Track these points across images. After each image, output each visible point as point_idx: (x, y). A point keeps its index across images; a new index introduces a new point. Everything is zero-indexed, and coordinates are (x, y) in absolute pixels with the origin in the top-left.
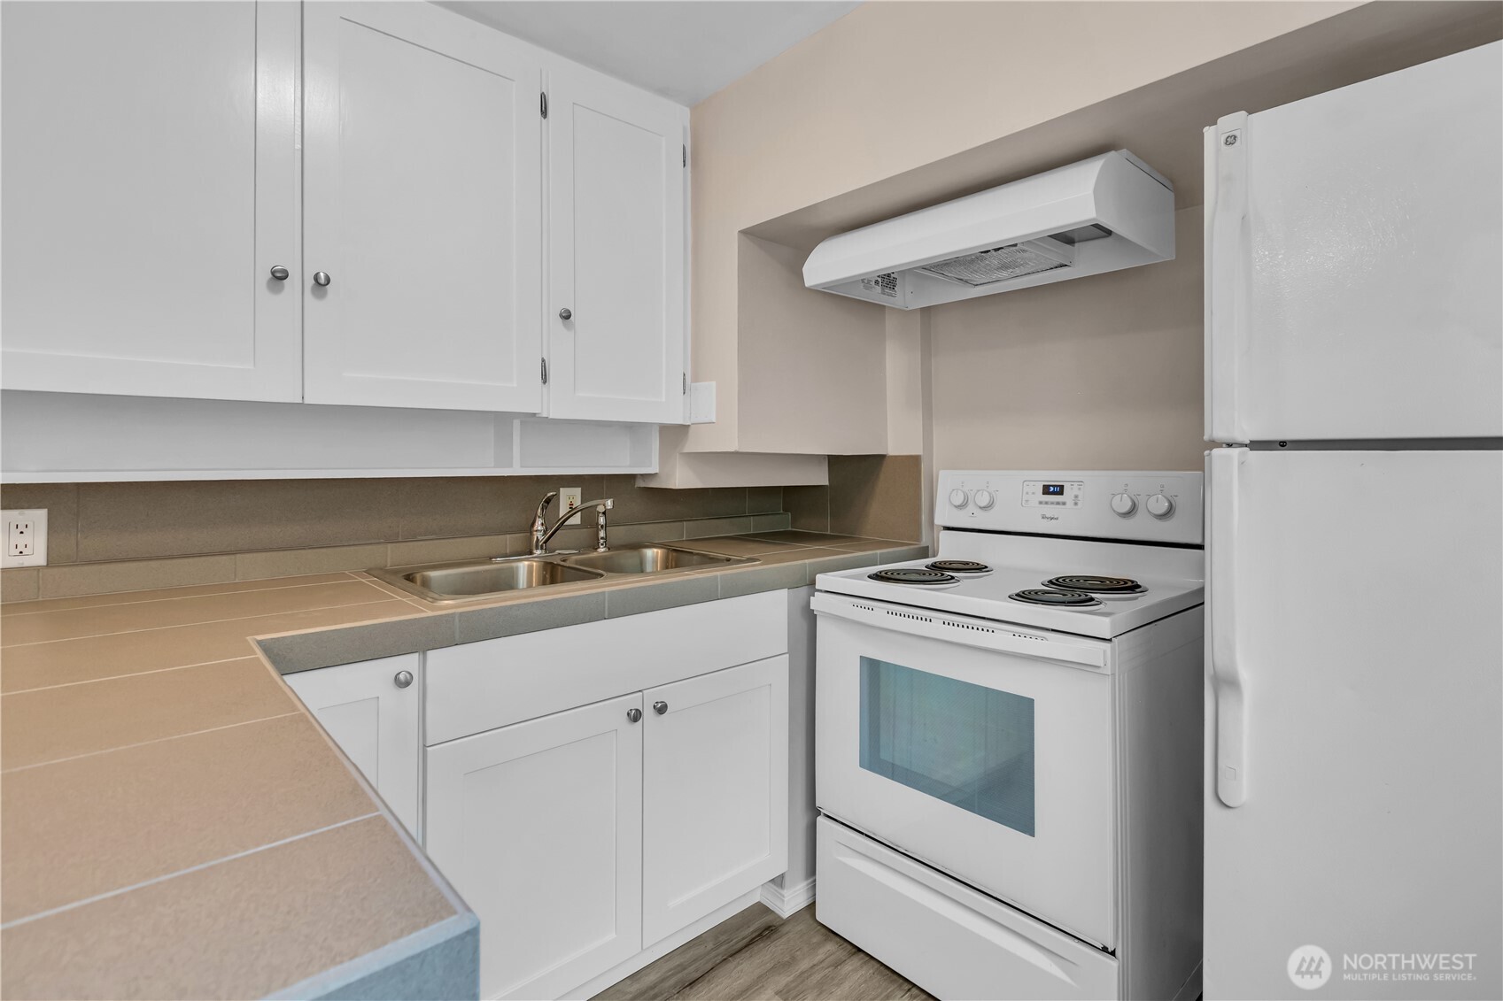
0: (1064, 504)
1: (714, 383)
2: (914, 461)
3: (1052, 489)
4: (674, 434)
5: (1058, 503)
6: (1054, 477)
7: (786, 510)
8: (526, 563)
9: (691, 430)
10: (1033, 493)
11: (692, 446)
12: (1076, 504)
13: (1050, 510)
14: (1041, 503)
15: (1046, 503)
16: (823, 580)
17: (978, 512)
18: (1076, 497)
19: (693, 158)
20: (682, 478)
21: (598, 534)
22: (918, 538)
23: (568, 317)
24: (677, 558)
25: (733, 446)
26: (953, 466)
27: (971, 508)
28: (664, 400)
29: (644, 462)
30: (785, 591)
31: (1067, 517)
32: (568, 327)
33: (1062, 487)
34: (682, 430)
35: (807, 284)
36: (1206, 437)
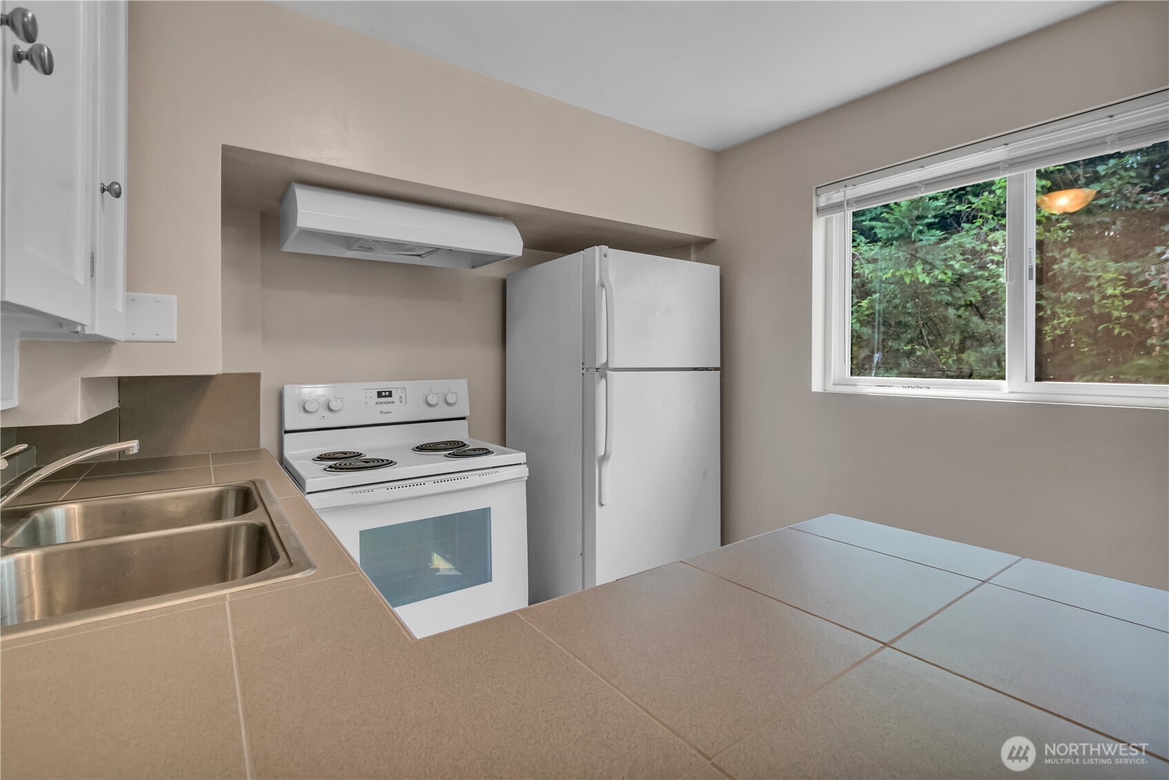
0: (393, 402)
1: (174, 297)
2: (254, 380)
3: (384, 394)
4: (69, 353)
5: (389, 403)
6: (384, 386)
9: (117, 349)
10: (371, 397)
12: (401, 402)
13: (385, 408)
14: (377, 403)
15: (381, 403)
17: (329, 414)
18: (401, 397)
22: (258, 445)
25: (215, 369)
27: (323, 412)
31: (397, 411)
33: (390, 392)
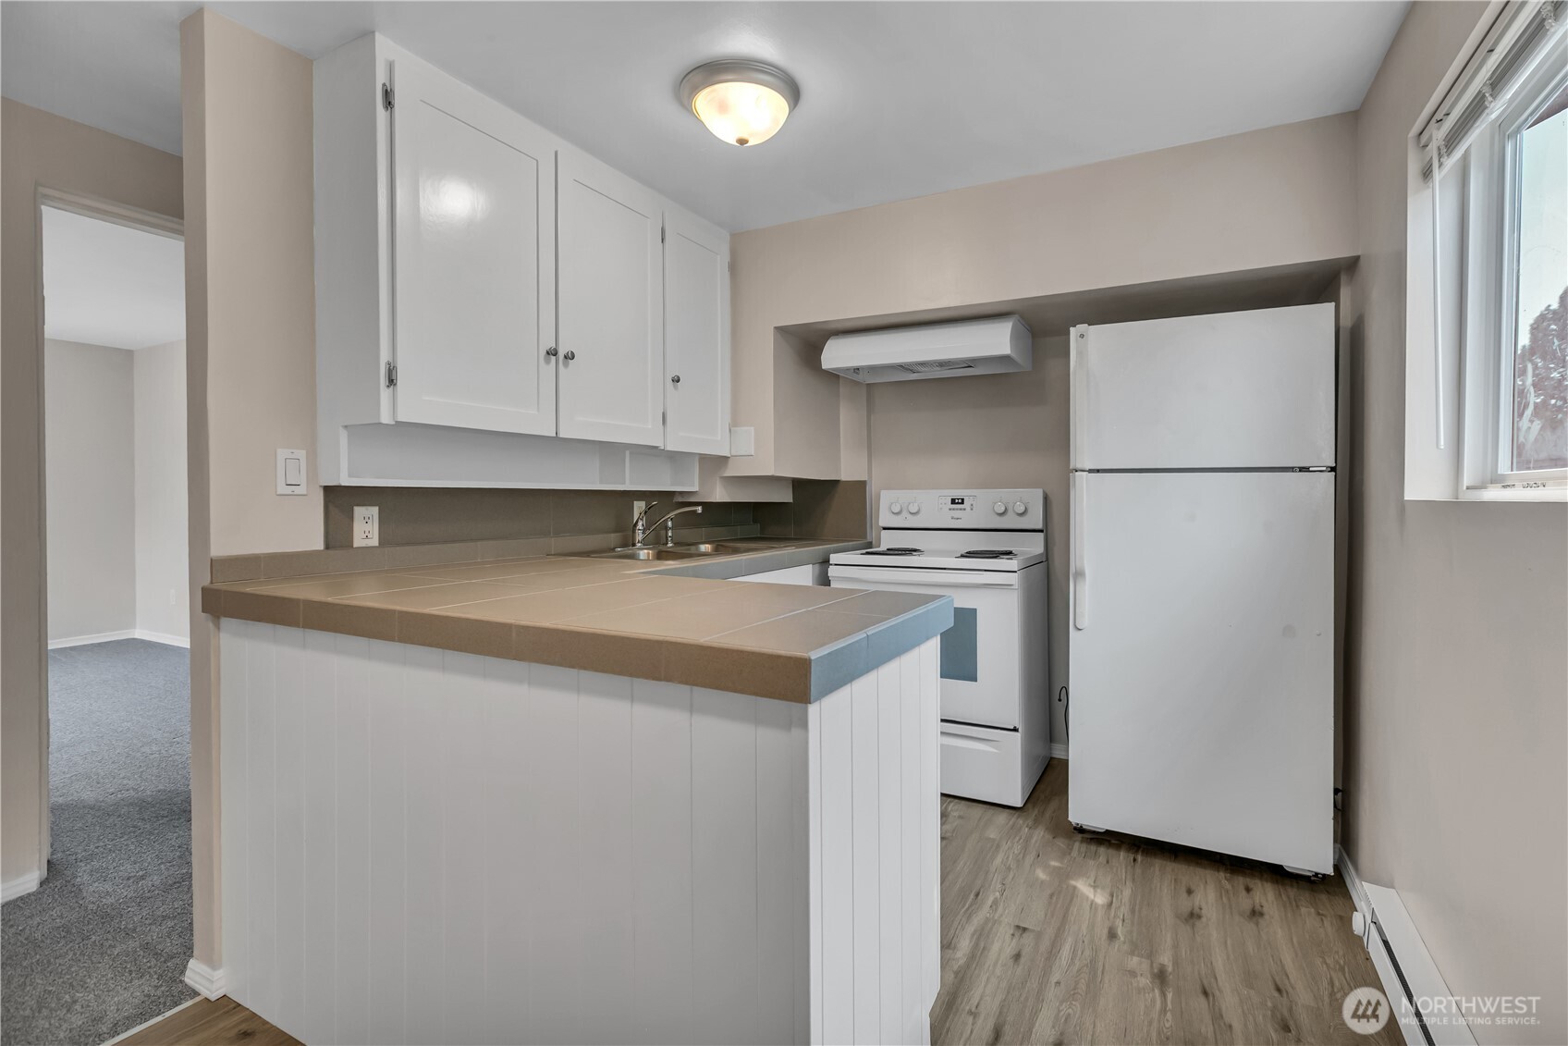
0: (965, 510)
1: (752, 428)
2: (861, 485)
3: (957, 501)
4: (713, 463)
5: (961, 509)
6: (957, 494)
7: (755, 521)
8: (646, 551)
9: (730, 461)
10: (945, 504)
11: (730, 472)
12: (972, 510)
13: (955, 514)
14: (950, 509)
15: (953, 510)
16: (834, 558)
17: (909, 516)
18: (972, 505)
19: (733, 268)
20: (720, 495)
21: (667, 533)
22: (865, 537)
23: (678, 381)
24: (720, 549)
25: (770, 472)
26: (889, 488)
27: (905, 514)
28: (719, 438)
29: (690, 483)
30: (811, 565)
31: (968, 518)
32: (676, 388)
33: (963, 500)
34: (722, 461)
35: (824, 366)
36: (1071, 467)
